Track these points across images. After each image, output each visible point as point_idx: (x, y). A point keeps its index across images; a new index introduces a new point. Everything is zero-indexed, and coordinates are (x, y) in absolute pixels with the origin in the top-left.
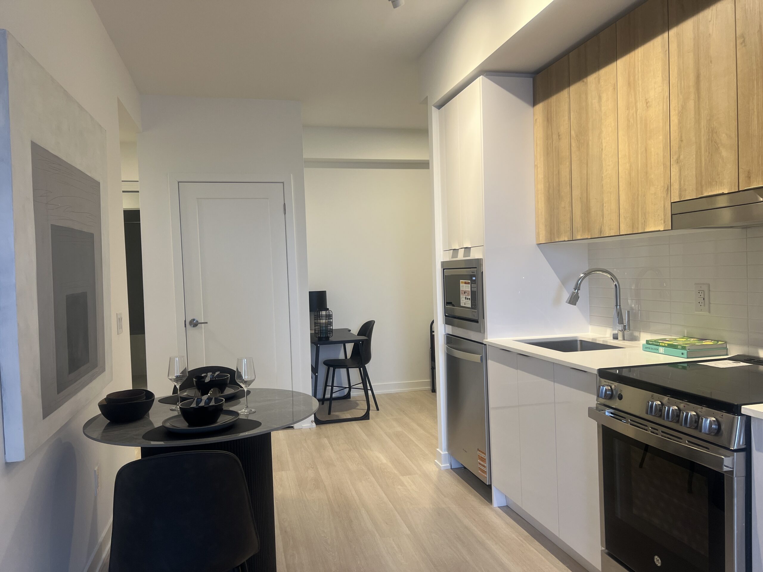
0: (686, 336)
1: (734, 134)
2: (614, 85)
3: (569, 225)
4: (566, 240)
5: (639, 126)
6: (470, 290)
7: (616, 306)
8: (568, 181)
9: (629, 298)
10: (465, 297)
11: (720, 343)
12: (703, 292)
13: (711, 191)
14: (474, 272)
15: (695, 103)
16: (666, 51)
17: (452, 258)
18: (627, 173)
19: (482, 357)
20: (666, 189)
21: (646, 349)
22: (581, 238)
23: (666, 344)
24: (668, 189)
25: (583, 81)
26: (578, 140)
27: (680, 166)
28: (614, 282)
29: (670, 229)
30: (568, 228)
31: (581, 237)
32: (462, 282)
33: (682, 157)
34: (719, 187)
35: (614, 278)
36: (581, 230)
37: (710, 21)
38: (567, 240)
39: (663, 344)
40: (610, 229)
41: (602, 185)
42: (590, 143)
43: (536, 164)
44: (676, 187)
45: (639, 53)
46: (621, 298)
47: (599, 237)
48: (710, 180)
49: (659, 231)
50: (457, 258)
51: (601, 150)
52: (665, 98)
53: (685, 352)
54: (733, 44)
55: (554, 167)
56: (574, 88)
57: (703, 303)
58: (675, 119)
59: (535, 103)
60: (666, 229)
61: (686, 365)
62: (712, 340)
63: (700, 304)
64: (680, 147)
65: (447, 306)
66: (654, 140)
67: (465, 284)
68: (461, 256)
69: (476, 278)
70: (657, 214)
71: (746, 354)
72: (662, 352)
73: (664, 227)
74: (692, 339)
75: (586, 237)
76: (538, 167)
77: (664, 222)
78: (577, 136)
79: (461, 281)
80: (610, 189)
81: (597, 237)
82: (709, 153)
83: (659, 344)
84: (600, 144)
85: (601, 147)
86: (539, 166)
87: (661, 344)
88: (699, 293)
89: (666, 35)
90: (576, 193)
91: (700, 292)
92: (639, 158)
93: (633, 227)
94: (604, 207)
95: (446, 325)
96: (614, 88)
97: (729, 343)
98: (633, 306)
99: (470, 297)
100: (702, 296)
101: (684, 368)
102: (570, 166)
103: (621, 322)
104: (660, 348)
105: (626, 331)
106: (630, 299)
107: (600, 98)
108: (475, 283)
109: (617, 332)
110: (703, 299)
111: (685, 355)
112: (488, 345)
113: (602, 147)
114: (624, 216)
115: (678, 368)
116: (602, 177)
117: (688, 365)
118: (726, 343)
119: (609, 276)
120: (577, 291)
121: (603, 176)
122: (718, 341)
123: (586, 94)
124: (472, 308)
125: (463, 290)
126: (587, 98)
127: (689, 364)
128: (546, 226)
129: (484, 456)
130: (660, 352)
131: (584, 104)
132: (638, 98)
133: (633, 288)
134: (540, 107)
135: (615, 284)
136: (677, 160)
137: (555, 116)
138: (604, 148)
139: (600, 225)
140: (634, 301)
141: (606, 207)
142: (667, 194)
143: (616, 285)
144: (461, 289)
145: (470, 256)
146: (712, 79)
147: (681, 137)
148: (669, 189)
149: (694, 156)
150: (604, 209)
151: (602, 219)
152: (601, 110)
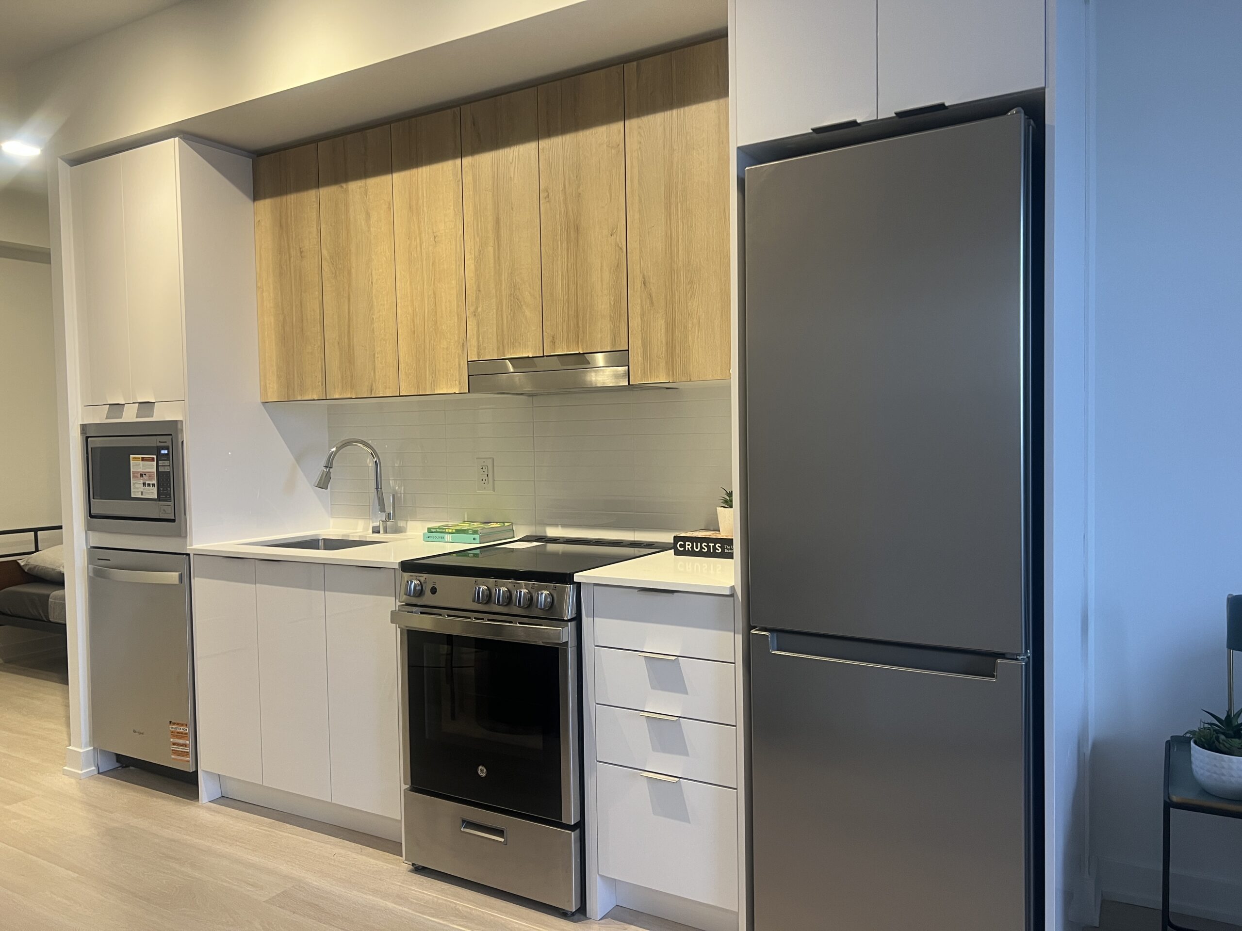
0: (466, 520)
1: (538, 294)
2: (389, 204)
3: (320, 379)
4: (315, 399)
5: (424, 262)
6: (155, 470)
7: (376, 490)
8: (318, 318)
9: (390, 479)
10: (142, 482)
11: (506, 524)
12: (486, 467)
13: (514, 353)
14: (166, 442)
15: (494, 250)
16: (459, 181)
17: (106, 419)
18: (409, 318)
19: (181, 577)
20: (461, 344)
21: (428, 539)
22: (340, 397)
23: (453, 530)
24: (463, 344)
25: (342, 187)
26: (333, 264)
27: (478, 319)
28: (374, 458)
29: (467, 392)
30: (319, 382)
31: (341, 395)
32: (133, 458)
33: (480, 310)
34: (522, 350)
35: (374, 454)
36: (340, 386)
37: (511, 163)
38: (317, 399)
39: (450, 531)
40: (386, 388)
41: (373, 330)
42: (353, 271)
43: (259, 285)
44: (473, 342)
45: (424, 173)
46: (382, 478)
47: (368, 396)
48: (512, 341)
49: (455, 393)
50: (121, 418)
51: (370, 283)
52: (459, 236)
53: (477, 536)
54: (536, 196)
55: (292, 294)
56: (325, 192)
57: (487, 480)
58: (470, 264)
59: (256, 196)
60: (462, 392)
61: (478, 551)
62: (497, 523)
63: (483, 482)
64: (477, 298)
65: (94, 498)
66: (445, 284)
67: (142, 461)
68: (130, 415)
69: (168, 452)
70: (450, 373)
71: (534, 534)
72: (449, 540)
73: (460, 390)
74: (475, 523)
75: (349, 396)
76: (263, 290)
77: (460, 383)
78: (331, 257)
79: (131, 456)
80: (385, 335)
81: (366, 397)
82: (511, 310)
83: (444, 531)
84: (369, 276)
85: (370, 279)
86: (265, 289)
87: (447, 530)
88: (482, 468)
89: (458, 161)
90: (331, 335)
91: (484, 468)
92: (426, 302)
93: (418, 387)
94: (376, 358)
95: (90, 532)
96: (389, 208)
97: (516, 524)
98: (397, 488)
99: (155, 482)
100: (486, 472)
101: (476, 555)
102: (321, 297)
103: (383, 510)
104: (446, 536)
105: (391, 521)
106: (392, 480)
107: (368, 215)
108: (168, 459)
109: (378, 523)
110: (486, 475)
111: (478, 541)
112: (194, 554)
113: (372, 280)
114: (406, 372)
115: (469, 557)
116: (373, 319)
117: (480, 552)
118: (512, 524)
119: (370, 451)
120: (329, 470)
121: (374, 317)
122: (504, 523)
123: (347, 205)
124: (159, 499)
125: (139, 472)
126: (347, 211)
127: (482, 550)
128: (279, 377)
129: (183, 729)
130: (446, 540)
131: (343, 217)
132: (423, 228)
133: (396, 465)
134: (266, 205)
135: (375, 460)
136: (475, 312)
137: (293, 223)
138: (374, 281)
139: (370, 382)
140: (398, 482)
141: (379, 359)
142: (463, 350)
143: (376, 462)
144: (132, 470)
145: (153, 417)
146: (514, 229)
147: (479, 286)
148: (465, 344)
149: (495, 311)
150: (376, 361)
151: (372, 374)
152: (369, 231)
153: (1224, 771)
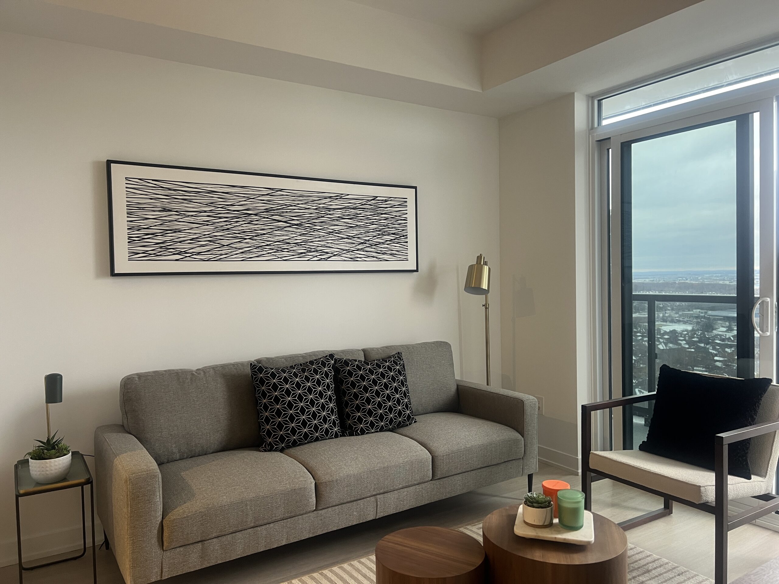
153: (48, 469)
